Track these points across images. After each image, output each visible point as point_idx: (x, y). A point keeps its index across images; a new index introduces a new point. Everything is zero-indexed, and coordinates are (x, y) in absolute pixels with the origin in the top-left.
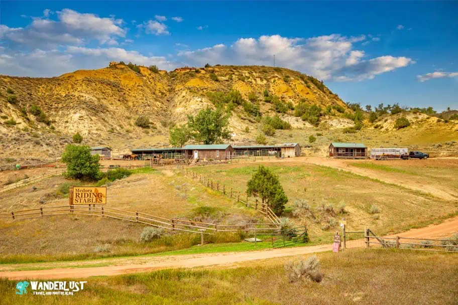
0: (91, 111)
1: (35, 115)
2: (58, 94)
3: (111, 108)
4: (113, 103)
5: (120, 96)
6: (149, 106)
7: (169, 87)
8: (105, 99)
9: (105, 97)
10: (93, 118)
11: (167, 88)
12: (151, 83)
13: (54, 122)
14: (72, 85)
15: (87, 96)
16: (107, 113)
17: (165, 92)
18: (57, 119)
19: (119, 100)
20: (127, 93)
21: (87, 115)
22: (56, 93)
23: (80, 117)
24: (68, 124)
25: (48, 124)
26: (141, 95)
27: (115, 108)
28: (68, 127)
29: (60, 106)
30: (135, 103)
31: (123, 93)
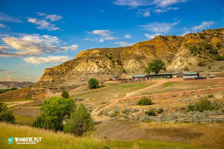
0: (137, 59)
1: (117, 62)
2: (129, 53)
3: (147, 56)
4: (149, 54)
5: (153, 51)
6: (164, 54)
7: (179, 44)
8: (146, 53)
9: (146, 52)
10: (137, 62)
11: (177, 45)
12: (171, 43)
13: (124, 64)
14: (134, 49)
15: (138, 53)
16: (144, 59)
17: (176, 46)
18: (125, 63)
19: (152, 53)
20: (157, 49)
21: (135, 61)
22: (128, 52)
23: (132, 62)
24: (127, 65)
25: (121, 65)
26: (163, 50)
27: (149, 56)
28: (127, 66)
29: (128, 58)
30: (159, 53)
31: (155, 50)
